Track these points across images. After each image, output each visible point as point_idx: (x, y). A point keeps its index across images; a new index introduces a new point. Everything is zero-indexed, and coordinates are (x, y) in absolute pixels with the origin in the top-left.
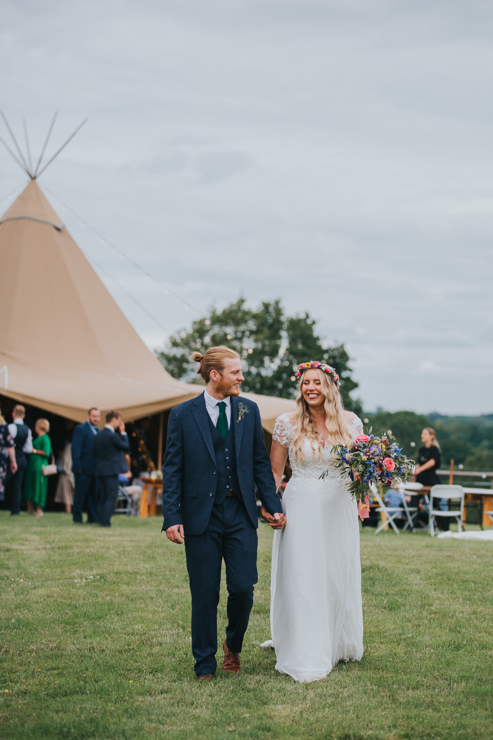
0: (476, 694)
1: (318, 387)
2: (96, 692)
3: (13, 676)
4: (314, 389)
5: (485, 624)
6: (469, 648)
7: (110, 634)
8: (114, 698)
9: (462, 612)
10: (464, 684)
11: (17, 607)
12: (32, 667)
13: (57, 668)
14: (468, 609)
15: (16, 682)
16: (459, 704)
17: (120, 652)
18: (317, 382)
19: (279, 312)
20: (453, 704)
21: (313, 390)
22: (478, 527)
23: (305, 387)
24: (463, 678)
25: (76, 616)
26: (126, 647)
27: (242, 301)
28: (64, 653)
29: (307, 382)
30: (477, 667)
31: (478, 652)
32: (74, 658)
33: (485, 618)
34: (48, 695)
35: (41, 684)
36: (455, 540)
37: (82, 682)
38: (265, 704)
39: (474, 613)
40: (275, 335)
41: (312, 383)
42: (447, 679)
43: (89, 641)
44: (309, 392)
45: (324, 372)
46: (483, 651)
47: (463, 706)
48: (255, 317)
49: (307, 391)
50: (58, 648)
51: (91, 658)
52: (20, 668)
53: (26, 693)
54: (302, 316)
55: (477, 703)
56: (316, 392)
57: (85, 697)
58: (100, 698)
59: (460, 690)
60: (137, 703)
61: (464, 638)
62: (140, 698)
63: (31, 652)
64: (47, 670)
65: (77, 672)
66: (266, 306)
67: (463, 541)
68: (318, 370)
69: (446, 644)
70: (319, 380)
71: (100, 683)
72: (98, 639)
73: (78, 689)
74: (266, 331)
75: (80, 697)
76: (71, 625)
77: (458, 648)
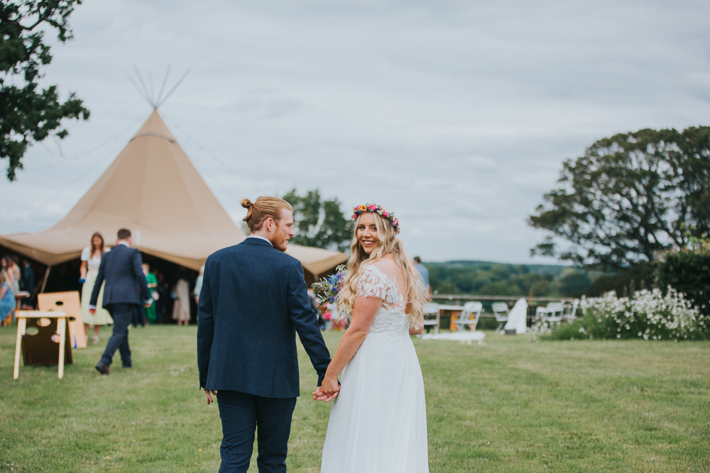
0: (457, 456)
1: (374, 234)
2: (173, 458)
3: (115, 446)
4: (369, 235)
5: (459, 401)
6: (449, 420)
7: (190, 412)
8: (186, 463)
9: (442, 392)
10: (446, 449)
11: (128, 392)
12: (130, 439)
13: (148, 439)
14: (447, 390)
15: (116, 451)
16: (444, 465)
17: (196, 426)
18: (373, 227)
19: (318, 197)
20: (439, 465)
21: (369, 237)
22: (448, 331)
23: (360, 232)
24: (446, 443)
25: (168, 399)
26: (201, 423)
27: (294, 191)
28: (155, 427)
29: (362, 227)
30: (456, 435)
31: (456, 423)
32: (161, 431)
33: (459, 397)
34: (138, 461)
35: (134, 452)
36: (433, 340)
37: (165, 451)
38: (299, 467)
39: (451, 393)
40: (316, 212)
41: (367, 228)
42: (433, 445)
43: (174, 417)
44: (364, 239)
45: (380, 216)
46: (459, 422)
47: (447, 466)
48: (304, 200)
49: (362, 237)
50: (152, 423)
51: (174, 431)
52: (121, 439)
53: (122, 460)
54: (333, 200)
55: (457, 464)
56: (371, 239)
57: (165, 462)
58: (176, 463)
59: (444, 453)
60: (203, 467)
61: (444, 412)
62: (206, 463)
63: (131, 426)
64: (140, 441)
65: (162, 443)
66: (310, 193)
67: (438, 341)
68: (374, 214)
69: (433, 417)
70: (374, 225)
71: (178, 451)
72: (181, 416)
73: (160, 456)
74: (310, 209)
75: (162, 462)
76: (164, 405)
77: (441, 420)
